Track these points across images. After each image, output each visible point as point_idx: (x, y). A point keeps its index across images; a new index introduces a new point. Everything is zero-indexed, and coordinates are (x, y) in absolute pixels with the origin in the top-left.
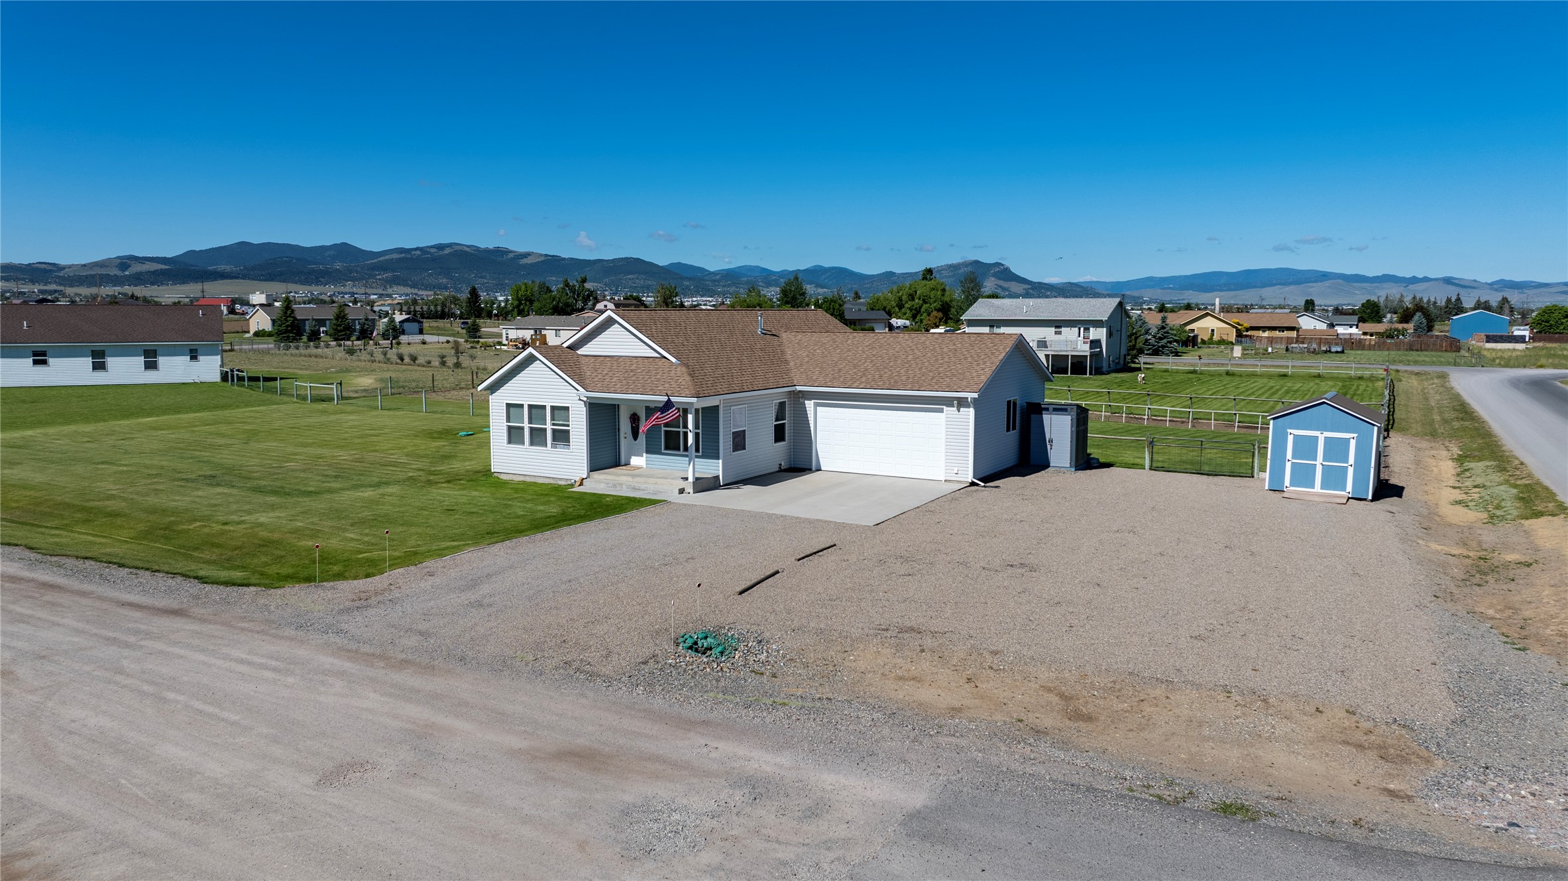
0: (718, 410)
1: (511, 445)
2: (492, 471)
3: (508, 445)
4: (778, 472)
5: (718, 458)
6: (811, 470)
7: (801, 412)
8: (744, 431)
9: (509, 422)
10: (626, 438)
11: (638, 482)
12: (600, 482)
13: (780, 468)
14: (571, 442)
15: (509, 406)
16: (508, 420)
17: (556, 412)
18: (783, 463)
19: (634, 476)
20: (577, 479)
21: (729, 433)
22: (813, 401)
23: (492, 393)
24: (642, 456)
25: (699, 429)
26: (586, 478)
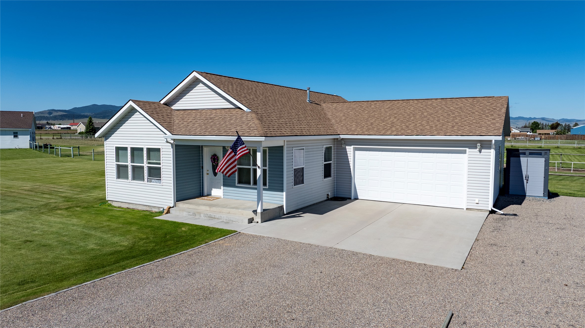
0: (283, 150)
1: (119, 180)
2: (107, 199)
3: (117, 180)
4: (326, 200)
5: (282, 191)
6: (350, 199)
7: (343, 155)
8: (303, 168)
9: (119, 162)
10: (208, 174)
11: (213, 211)
12: (183, 210)
13: (328, 197)
14: (162, 177)
15: (118, 149)
16: (118, 160)
17: (152, 153)
18: (329, 194)
19: (211, 206)
20: (166, 208)
21: (292, 169)
22: (352, 146)
23: (106, 139)
24: (221, 189)
25: (266, 167)
26: (173, 207)
